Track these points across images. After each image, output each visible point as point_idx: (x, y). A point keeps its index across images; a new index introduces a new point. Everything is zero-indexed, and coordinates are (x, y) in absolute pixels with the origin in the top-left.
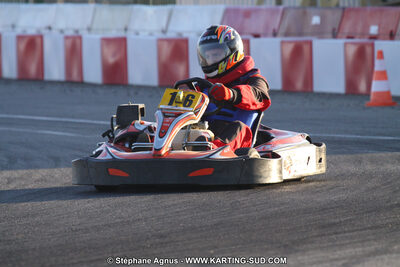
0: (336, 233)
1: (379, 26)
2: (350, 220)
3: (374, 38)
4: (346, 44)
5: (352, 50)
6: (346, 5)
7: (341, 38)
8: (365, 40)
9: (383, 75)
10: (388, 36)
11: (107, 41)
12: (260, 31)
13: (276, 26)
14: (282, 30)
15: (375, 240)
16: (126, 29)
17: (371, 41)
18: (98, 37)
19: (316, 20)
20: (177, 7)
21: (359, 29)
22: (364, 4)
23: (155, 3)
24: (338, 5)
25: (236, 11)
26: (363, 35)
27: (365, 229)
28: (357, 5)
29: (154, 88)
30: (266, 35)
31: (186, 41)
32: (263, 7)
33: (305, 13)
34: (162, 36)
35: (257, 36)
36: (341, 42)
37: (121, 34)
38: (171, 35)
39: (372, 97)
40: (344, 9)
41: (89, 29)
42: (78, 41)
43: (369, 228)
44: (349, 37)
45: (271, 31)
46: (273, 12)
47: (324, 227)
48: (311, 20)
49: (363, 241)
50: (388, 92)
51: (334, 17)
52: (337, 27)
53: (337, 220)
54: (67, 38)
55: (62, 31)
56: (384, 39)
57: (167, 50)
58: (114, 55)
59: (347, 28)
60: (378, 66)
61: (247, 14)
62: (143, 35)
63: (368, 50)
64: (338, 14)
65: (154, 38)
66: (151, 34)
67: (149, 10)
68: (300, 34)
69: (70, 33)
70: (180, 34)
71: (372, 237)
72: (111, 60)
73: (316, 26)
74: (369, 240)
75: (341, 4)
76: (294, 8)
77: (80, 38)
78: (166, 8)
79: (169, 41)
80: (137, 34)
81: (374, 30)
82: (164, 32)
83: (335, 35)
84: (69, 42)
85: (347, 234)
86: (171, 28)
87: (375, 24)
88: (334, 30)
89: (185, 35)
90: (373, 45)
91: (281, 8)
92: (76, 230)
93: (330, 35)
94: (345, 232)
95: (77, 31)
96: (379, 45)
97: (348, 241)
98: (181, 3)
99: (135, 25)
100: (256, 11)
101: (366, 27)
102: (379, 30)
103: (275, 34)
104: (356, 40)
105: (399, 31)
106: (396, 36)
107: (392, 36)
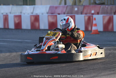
0: (82, 71)
1: (94, 10)
2: (87, 67)
3: (93, 14)
4: (85, 16)
5: (87, 18)
6: (85, 5)
8: (90, 15)
9: (96, 25)
10: (97, 14)
11: (15, 16)
12: (60, 12)
14: (66, 12)
15: (94, 73)
16: (21, 13)
18: (13, 15)
19: (76, 9)
20: (36, 6)
21: (89, 12)
22: (90, 4)
23: (29, 5)
24: (82, 5)
25: (53, 7)
27: (91, 70)
28: (88, 5)
29: (29, 30)
30: (62, 14)
31: (38, 16)
32: (61, 5)
33: (73, 7)
34: (31, 14)
35: (59, 14)
37: (20, 14)
38: (34, 14)
39: (92, 31)
40: (84, 6)
41: (10, 13)
42: (7, 16)
43: (92, 69)
44: (86, 14)
46: (63, 7)
47: (79, 69)
48: (75, 9)
49: (90, 73)
50: (97, 30)
51: (81, 8)
52: (82, 11)
53: (83, 67)
54: (4, 15)
55: (2, 14)
56: (96, 14)
57: (33, 18)
58: (18, 20)
59: (85, 11)
60: (94, 22)
61: (56, 8)
62: (26, 14)
63: (91, 18)
64: (83, 7)
65: (29, 15)
66: (28, 14)
67: (28, 7)
68: (72, 13)
69: (5, 14)
70: (37, 14)
71: (93, 72)
72: (17, 22)
73: (76, 11)
74: (92, 73)
75: (83, 4)
76: (70, 6)
77: (8, 15)
78: (32, 7)
79: (34, 16)
80: (24, 14)
81: (93, 12)
82: (32, 13)
83: (82, 13)
84: (5, 17)
85: (86, 71)
86: (34, 12)
87: (93, 10)
89: (38, 14)
90: (92, 16)
91: (66, 6)
92: (7, 72)
93: (80, 14)
94: (85, 71)
95: (7, 13)
96: (94, 16)
97: (86, 73)
98: (37, 5)
99: (24, 12)
100: (59, 7)
101: (91, 11)
102: (94, 12)
103: (64, 14)
104: (88, 15)
105: (100, 12)
106: (99, 14)
107: (98, 14)
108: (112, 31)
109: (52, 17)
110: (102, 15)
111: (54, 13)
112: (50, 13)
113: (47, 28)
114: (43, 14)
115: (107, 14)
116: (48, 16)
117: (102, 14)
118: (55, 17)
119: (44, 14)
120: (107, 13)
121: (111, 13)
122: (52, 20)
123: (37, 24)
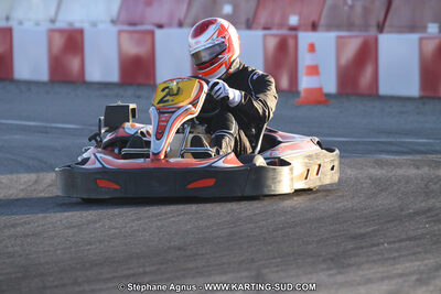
1: (300, 15)
3: (294, 29)
4: (265, 36)
5: (272, 43)
7: (257, 29)
8: (284, 32)
10: (310, 27)
12: (163, 20)
13: (182, 16)
14: (189, 20)
16: (8, 19)
17: (293, 33)
19: (228, 9)
21: (277, 19)
26: (281, 26)
29: (44, 84)
30: (170, 25)
31: (81, 32)
33: (215, 2)
34: (50, 26)
35: (160, 26)
36: (259, 33)
37: (3, 24)
38: (60, 25)
44: (265, 28)
45: (176, 21)
48: (222, 8)
50: (320, 89)
51: (247, 6)
52: (251, 17)
56: (306, 30)
57: (59, 41)
59: (263, 18)
61: (149, 2)
62: (28, 25)
63: (291, 42)
64: (253, 3)
66: (37, 24)
70: (71, 24)
73: (229, 15)
79: (61, 31)
80: (21, 23)
81: (293, 20)
82: (53, 21)
83: (249, 26)
86: (60, 17)
87: (295, 14)
88: (248, 20)
89: (78, 25)
90: (296, 38)
93: (244, 26)
99: (18, 14)
101: (285, 17)
102: (300, 20)
103: (181, 25)
104: (274, 32)
105: (323, 21)
106: (320, 28)
107: (314, 27)
108: (373, 94)
109: (136, 35)
110: (332, 35)
111: (142, 23)
112: (123, 23)
113: (115, 77)
114: (94, 24)
115: (349, 30)
116: (120, 32)
117: (329, 28)
118: (149, 38)
119: (101, 26)
120: (350, 26)
121: (365, 27)
122: (132, 49)
123: (75, 64)
